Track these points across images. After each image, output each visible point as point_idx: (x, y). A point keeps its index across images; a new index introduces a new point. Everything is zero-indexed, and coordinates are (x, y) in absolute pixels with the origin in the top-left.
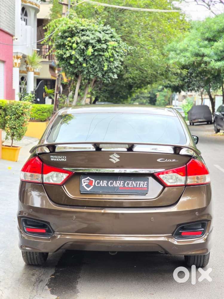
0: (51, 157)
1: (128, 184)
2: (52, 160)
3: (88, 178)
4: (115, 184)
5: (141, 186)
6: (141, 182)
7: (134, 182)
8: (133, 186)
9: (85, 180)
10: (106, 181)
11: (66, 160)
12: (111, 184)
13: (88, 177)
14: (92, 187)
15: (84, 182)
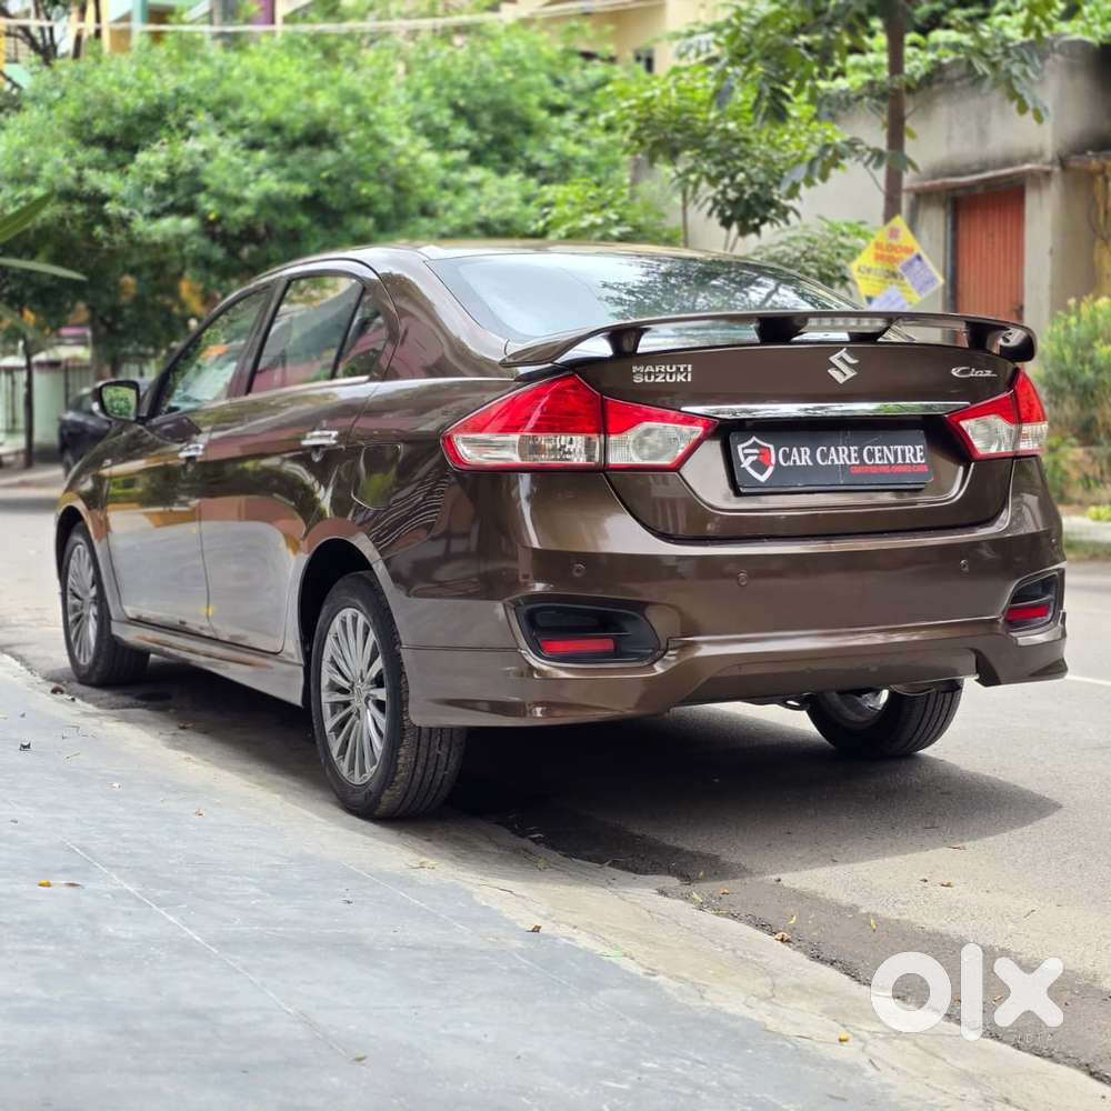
0: (635, 369)
1: (871, 455)
2: (638, 380)
3: (755, 442)
4: (835, 457)
5: (908, 461)
6: (906, 447)
7: (885, 448)
8: (886, 462)
9: (747, 448)
10: (807, 449)
11: (689, 380)
12: (825, 456)
13: (754, 439)
14: (770, 470)
15: (746, 456)
